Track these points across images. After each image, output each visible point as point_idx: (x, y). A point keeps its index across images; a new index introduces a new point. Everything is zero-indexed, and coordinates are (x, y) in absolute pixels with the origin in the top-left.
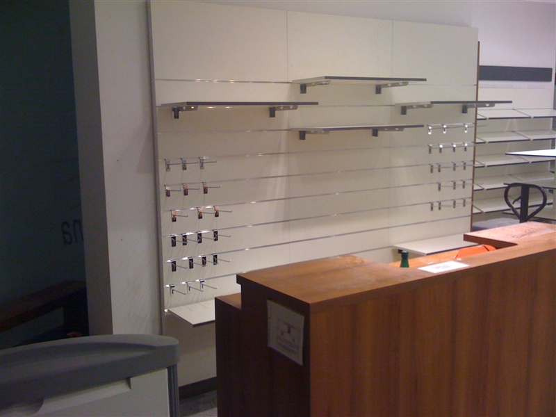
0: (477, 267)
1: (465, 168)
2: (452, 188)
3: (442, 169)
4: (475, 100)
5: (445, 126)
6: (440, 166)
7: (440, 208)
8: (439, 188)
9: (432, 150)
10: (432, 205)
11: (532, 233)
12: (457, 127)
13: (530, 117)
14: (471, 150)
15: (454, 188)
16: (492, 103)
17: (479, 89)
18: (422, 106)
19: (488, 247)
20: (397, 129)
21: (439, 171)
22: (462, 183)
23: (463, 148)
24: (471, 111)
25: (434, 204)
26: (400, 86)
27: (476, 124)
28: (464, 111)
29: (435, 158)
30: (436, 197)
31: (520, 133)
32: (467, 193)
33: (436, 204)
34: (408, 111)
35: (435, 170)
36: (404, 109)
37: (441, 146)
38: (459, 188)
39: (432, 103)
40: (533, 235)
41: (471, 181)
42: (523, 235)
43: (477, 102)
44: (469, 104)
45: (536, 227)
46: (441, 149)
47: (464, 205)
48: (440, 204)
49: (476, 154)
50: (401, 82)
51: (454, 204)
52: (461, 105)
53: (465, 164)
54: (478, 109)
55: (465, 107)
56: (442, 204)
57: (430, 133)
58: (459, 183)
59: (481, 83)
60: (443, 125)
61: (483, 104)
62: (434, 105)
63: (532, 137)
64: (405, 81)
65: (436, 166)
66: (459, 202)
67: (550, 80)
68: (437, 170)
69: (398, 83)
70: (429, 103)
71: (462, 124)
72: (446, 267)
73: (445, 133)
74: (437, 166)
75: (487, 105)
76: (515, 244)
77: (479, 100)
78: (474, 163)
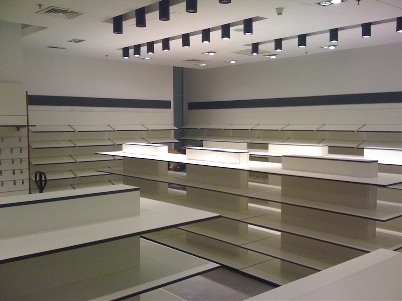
1: (21, 162)
3: (2, 163)
8: (1, 174)
15: (14, 174)
22: (19, 171)
28: (18, 130)
41: (28, 170)
47: (23, 184)
48: (2, 183)
51: (15, 183)
53: (21, 159)
66: (19, 182)
78: (29, 159)
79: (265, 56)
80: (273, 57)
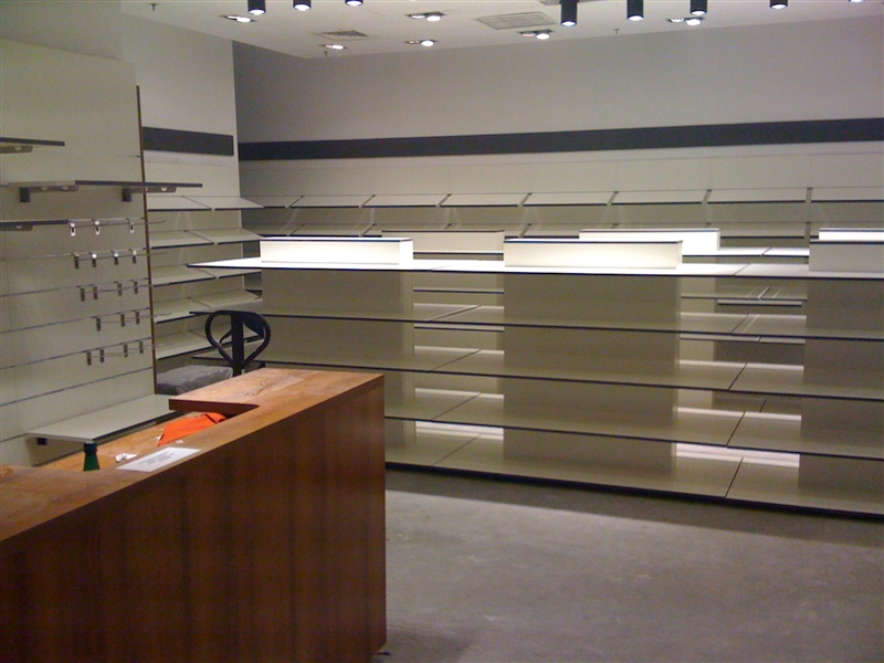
0: (212, 451)
1: (136, 291)
2: (120, 325)
3: (99, 295)
4: (140, 180)
5: (97, 223)
6: (95, 289)
7: (102, 360)
8: (99, 327)
9: (80, 263)
10: (89, 354)
11: (271, 385)
12: (119, 224)
13: (210, 210)
14: (143, 261)
15: (123, 325)
16: (172, 187)
17: (145, 164)
18: (59, 189)
19: (212, 415)
20: (19, 227)
21: (96, 297)
22: (133, 315)
23: (131, 258)
24: (137, 197)
25: (93, 354)
26: (16, 152)
27: (146, 218)
28: (126, 197)
29: (86, 277)
30: (94, 340)
31: (198, 233)
32: (144, 330)
33: (96, 354)
34: (33, 196)
35: (89, 296)
36: (25, 194)
37: (94, 256)
38: (131, 324)
39: (78, 183)
40: (275, 389)
41: (149, 311)
42: (261, 391)
43: (144, 183)
44: (133, 187)
45: (273, 376)
46: (94, 260)
47: (141, 352)
48: (102, 352)
49: (152, 265)
50: (18, 146)
51: (126, 351)
52: (120, 187)
53: (136, 283)
54: (147, 194)
55: (126, 191)
56: (106, 351)
57: (73, 234)
58: (130, 316)
59: (147, 154)
60: (94, 221)
61: (156, 187)
62: (80, 186)
63: (216, 240)
64: (27, 144)
65: (88, 290)
66: (134, 346)
67: (232, 154)
68: (92, 295)
69: (13, 148)
70: (73, 184)
71: (123, 219)
72: (165, 457)
73: (98, 233)
74: (91, 289)
75: (164, 189)
76: (256, 406)
77: (147, 181)
78: (150, 282)
79: (522, 33)
80: (543, 37)
